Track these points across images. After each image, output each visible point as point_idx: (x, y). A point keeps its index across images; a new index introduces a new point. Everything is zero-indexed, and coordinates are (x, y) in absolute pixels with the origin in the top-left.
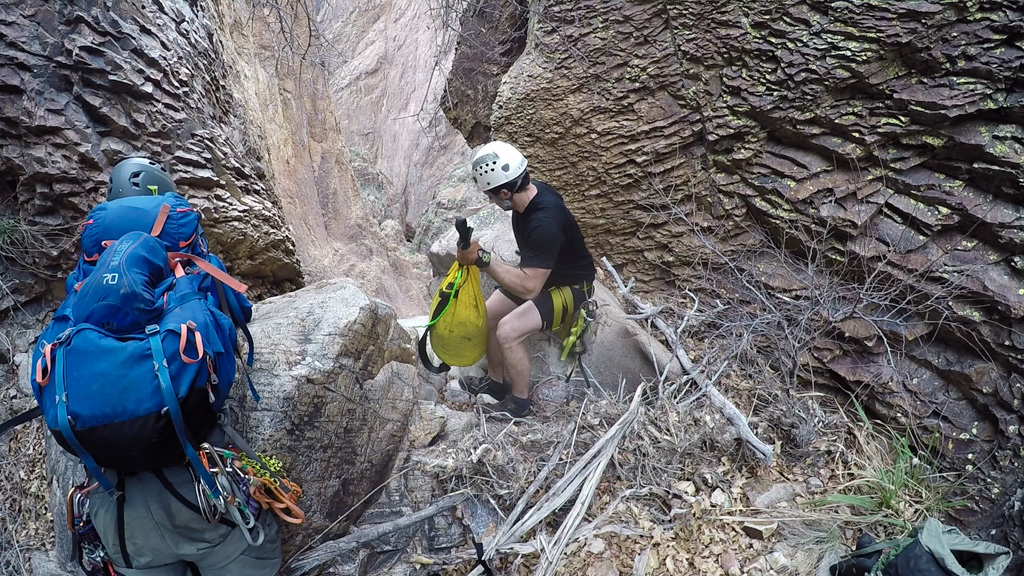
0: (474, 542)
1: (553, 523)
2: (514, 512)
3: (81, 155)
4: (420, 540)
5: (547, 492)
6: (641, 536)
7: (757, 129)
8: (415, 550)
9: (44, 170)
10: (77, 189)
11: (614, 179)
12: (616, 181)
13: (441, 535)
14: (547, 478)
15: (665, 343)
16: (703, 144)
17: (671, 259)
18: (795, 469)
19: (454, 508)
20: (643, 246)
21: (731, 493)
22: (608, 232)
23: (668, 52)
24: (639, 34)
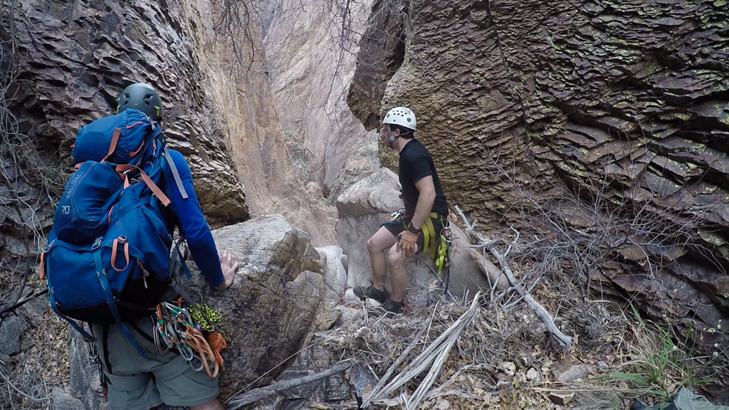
0: (356, 396)
1: (412, 386)
2: (384, 376)
4: (319, 393)
5: (408, 364)
6: (476, 400)
7: (560, 114)
8: (315, 399)
11: (463, 151)
12: (465, 153)
13: (334, 391)
14: (409, 355)
15: (497, 265)
16: (524, 126)
17: (503, 207)
18: (588, 355)
19: (343, 372)
20: (484, 198)
21: (542, 371)
22: (460, 188)
23: (498, 62)
24: (478, 51)
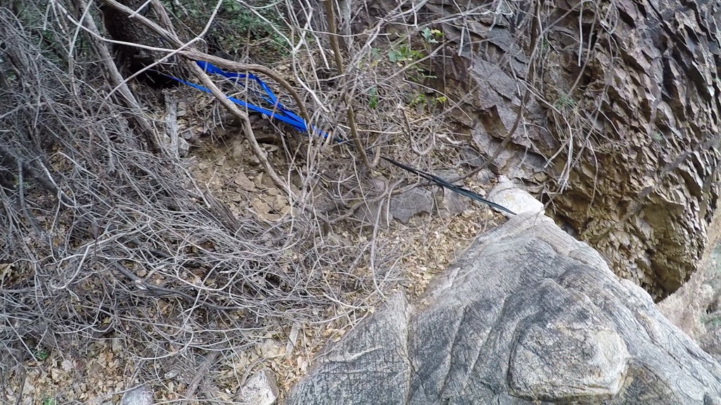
3: (645, 100)
9: (617, 89)
10: (626, 119)
